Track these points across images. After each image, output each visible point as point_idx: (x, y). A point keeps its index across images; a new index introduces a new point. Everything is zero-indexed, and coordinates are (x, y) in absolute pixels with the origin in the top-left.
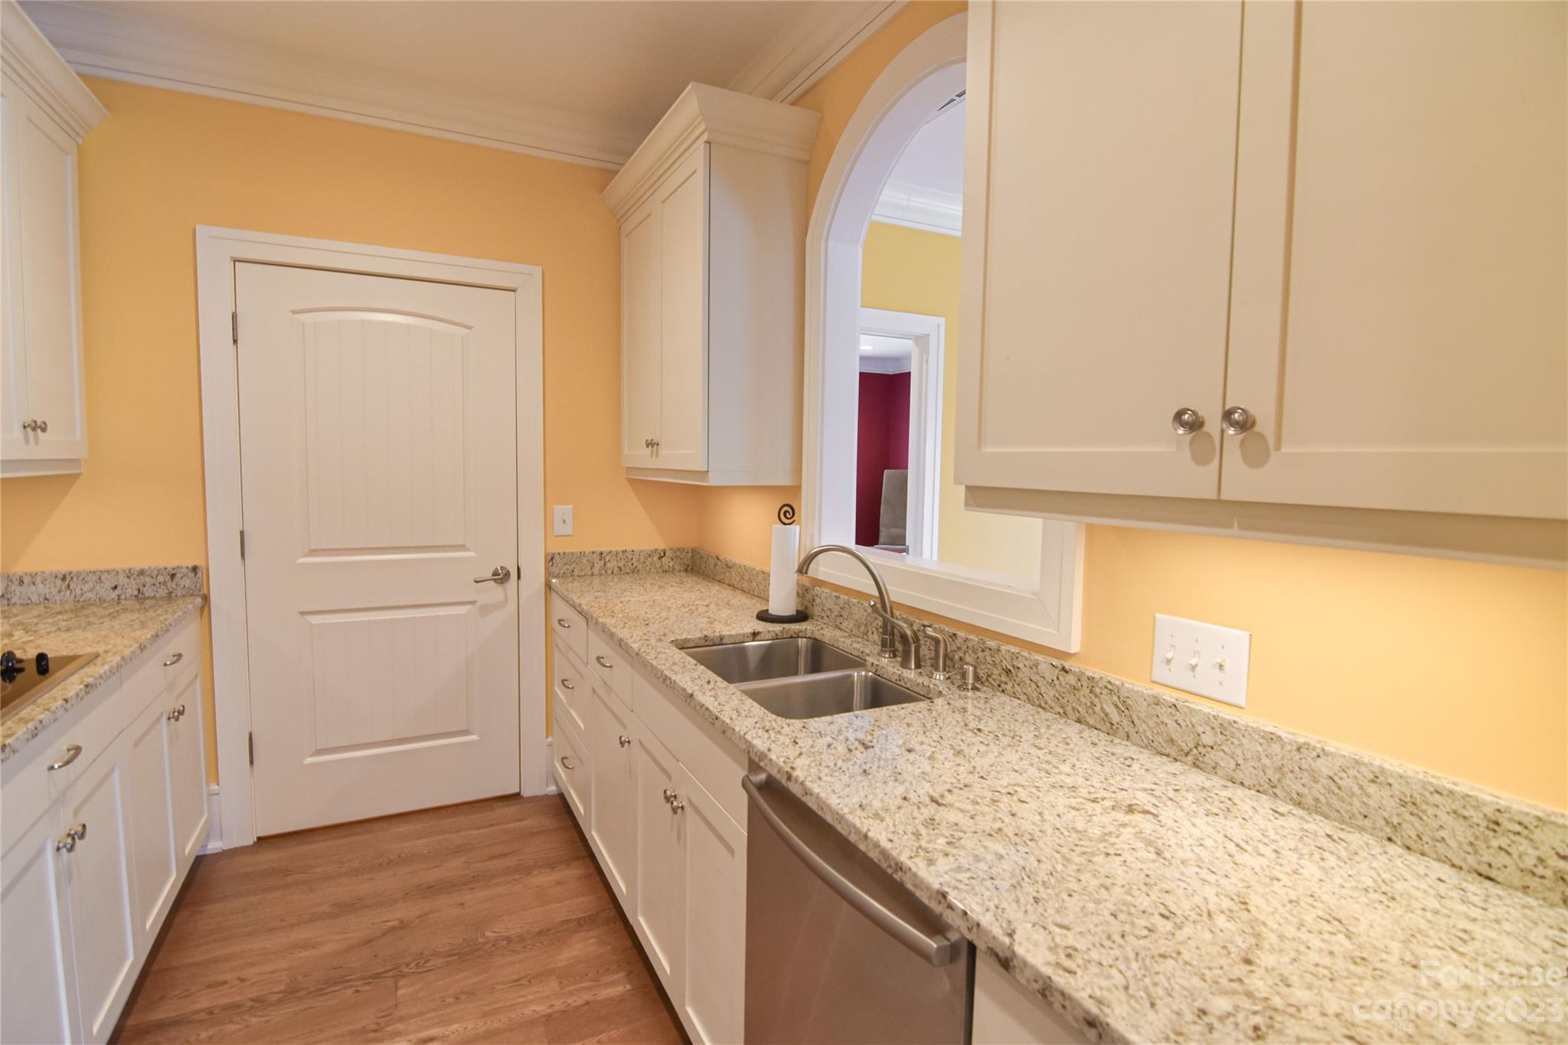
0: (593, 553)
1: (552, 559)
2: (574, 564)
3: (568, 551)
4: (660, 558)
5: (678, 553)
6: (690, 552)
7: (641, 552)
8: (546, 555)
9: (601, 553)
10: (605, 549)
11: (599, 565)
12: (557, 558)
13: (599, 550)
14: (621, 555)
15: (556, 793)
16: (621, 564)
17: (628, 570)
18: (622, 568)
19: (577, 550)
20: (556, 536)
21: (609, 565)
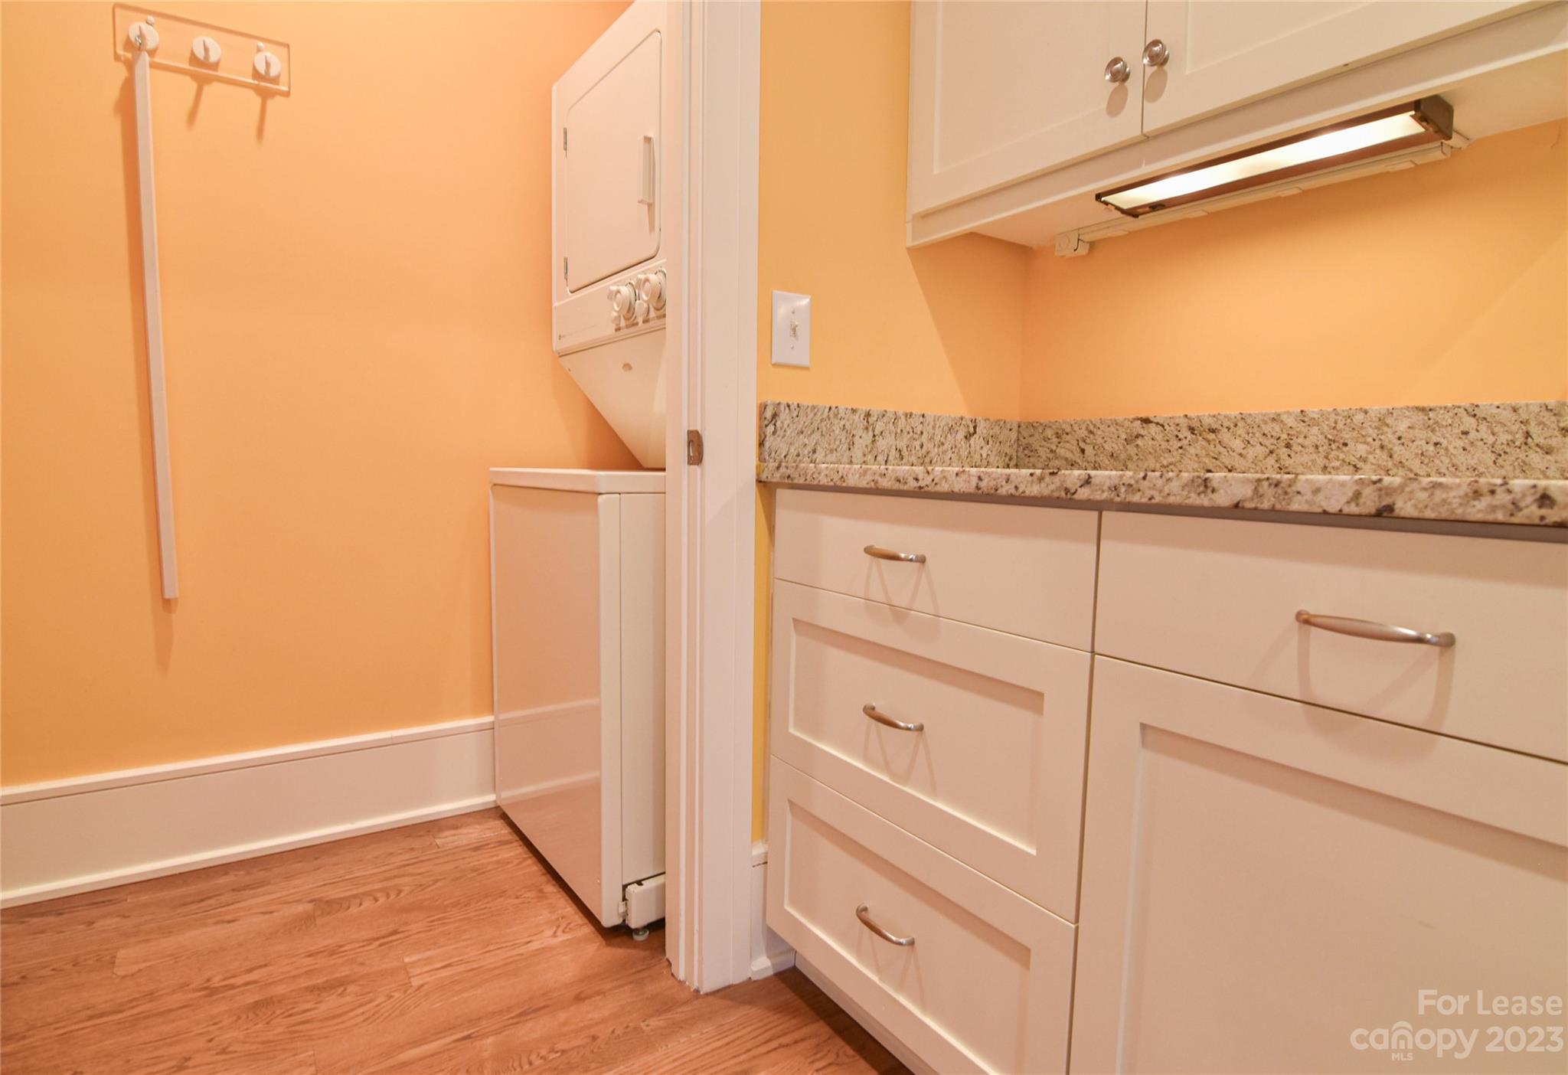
0: (854, 411)
1: (775, 416)
2: (816, 436)
3: (806, 402)
4: (968, 437)
5: (997, 430)
6: (1015, 428)
7: (937, 419)
8: (763, 408)
9: (868, 415)
10: (876, 409)
11: (863, 440)
12: (784, 417)
13: (863, 408)
14: (902, 422)
15: (770, 973)
16: (902, 444)
17: (913, 459)
18: (905, 453)
19: (823, 402)
20: (775, 365)
21: (882, 444)
